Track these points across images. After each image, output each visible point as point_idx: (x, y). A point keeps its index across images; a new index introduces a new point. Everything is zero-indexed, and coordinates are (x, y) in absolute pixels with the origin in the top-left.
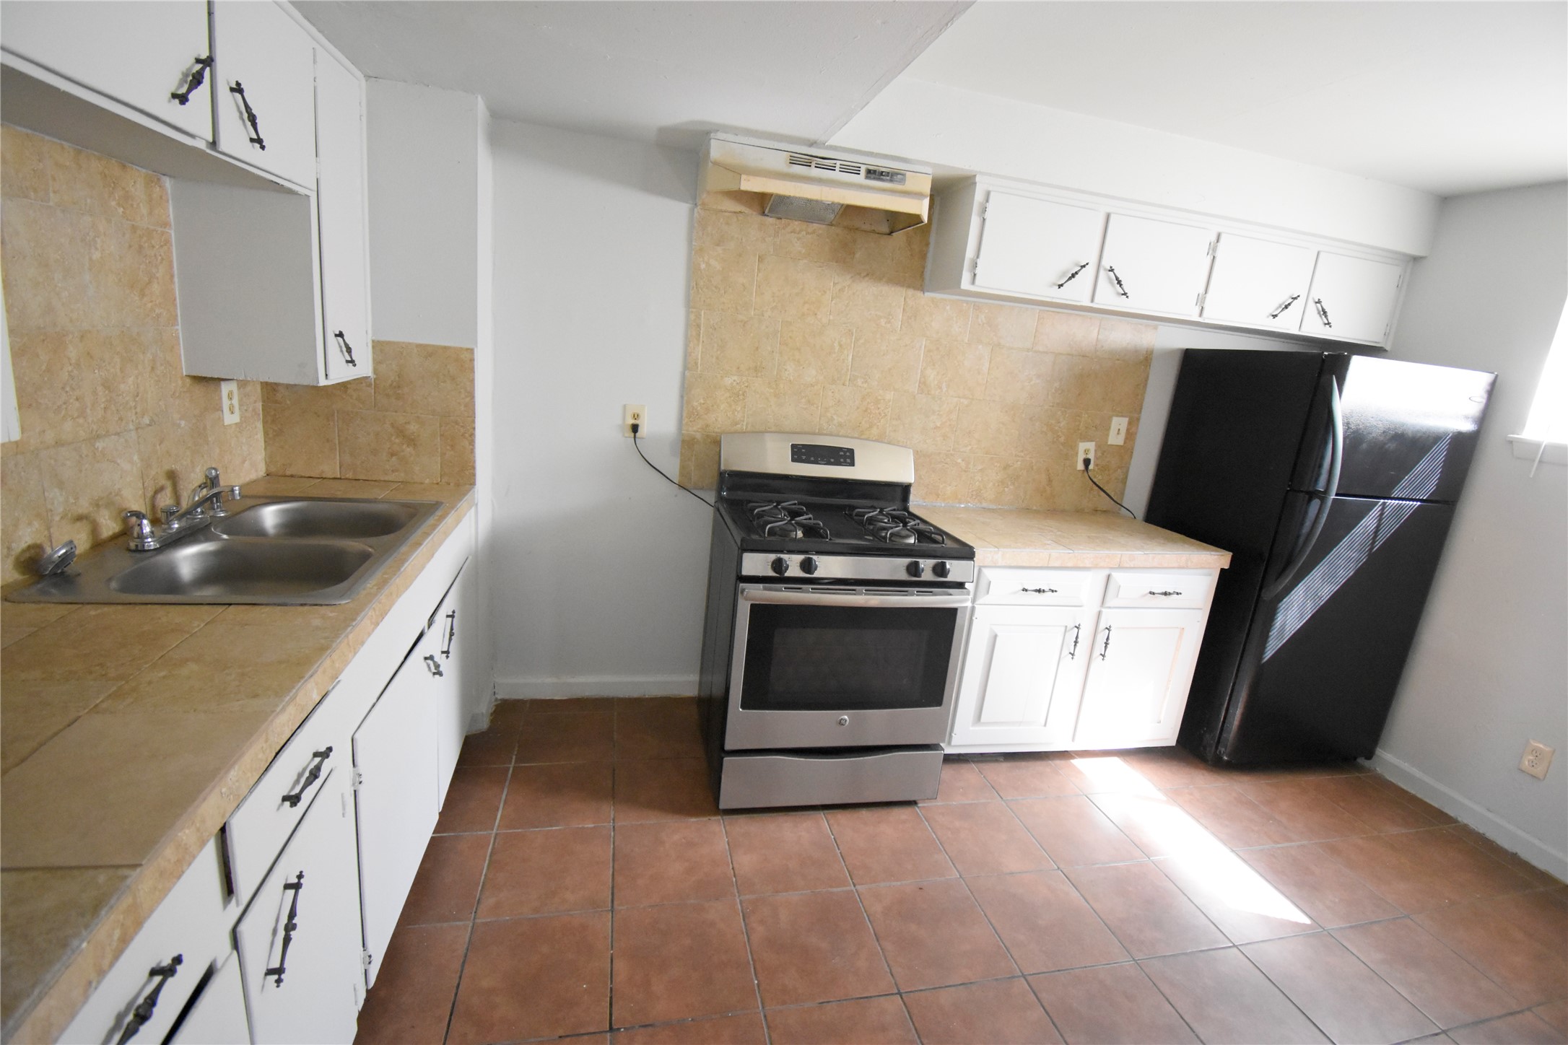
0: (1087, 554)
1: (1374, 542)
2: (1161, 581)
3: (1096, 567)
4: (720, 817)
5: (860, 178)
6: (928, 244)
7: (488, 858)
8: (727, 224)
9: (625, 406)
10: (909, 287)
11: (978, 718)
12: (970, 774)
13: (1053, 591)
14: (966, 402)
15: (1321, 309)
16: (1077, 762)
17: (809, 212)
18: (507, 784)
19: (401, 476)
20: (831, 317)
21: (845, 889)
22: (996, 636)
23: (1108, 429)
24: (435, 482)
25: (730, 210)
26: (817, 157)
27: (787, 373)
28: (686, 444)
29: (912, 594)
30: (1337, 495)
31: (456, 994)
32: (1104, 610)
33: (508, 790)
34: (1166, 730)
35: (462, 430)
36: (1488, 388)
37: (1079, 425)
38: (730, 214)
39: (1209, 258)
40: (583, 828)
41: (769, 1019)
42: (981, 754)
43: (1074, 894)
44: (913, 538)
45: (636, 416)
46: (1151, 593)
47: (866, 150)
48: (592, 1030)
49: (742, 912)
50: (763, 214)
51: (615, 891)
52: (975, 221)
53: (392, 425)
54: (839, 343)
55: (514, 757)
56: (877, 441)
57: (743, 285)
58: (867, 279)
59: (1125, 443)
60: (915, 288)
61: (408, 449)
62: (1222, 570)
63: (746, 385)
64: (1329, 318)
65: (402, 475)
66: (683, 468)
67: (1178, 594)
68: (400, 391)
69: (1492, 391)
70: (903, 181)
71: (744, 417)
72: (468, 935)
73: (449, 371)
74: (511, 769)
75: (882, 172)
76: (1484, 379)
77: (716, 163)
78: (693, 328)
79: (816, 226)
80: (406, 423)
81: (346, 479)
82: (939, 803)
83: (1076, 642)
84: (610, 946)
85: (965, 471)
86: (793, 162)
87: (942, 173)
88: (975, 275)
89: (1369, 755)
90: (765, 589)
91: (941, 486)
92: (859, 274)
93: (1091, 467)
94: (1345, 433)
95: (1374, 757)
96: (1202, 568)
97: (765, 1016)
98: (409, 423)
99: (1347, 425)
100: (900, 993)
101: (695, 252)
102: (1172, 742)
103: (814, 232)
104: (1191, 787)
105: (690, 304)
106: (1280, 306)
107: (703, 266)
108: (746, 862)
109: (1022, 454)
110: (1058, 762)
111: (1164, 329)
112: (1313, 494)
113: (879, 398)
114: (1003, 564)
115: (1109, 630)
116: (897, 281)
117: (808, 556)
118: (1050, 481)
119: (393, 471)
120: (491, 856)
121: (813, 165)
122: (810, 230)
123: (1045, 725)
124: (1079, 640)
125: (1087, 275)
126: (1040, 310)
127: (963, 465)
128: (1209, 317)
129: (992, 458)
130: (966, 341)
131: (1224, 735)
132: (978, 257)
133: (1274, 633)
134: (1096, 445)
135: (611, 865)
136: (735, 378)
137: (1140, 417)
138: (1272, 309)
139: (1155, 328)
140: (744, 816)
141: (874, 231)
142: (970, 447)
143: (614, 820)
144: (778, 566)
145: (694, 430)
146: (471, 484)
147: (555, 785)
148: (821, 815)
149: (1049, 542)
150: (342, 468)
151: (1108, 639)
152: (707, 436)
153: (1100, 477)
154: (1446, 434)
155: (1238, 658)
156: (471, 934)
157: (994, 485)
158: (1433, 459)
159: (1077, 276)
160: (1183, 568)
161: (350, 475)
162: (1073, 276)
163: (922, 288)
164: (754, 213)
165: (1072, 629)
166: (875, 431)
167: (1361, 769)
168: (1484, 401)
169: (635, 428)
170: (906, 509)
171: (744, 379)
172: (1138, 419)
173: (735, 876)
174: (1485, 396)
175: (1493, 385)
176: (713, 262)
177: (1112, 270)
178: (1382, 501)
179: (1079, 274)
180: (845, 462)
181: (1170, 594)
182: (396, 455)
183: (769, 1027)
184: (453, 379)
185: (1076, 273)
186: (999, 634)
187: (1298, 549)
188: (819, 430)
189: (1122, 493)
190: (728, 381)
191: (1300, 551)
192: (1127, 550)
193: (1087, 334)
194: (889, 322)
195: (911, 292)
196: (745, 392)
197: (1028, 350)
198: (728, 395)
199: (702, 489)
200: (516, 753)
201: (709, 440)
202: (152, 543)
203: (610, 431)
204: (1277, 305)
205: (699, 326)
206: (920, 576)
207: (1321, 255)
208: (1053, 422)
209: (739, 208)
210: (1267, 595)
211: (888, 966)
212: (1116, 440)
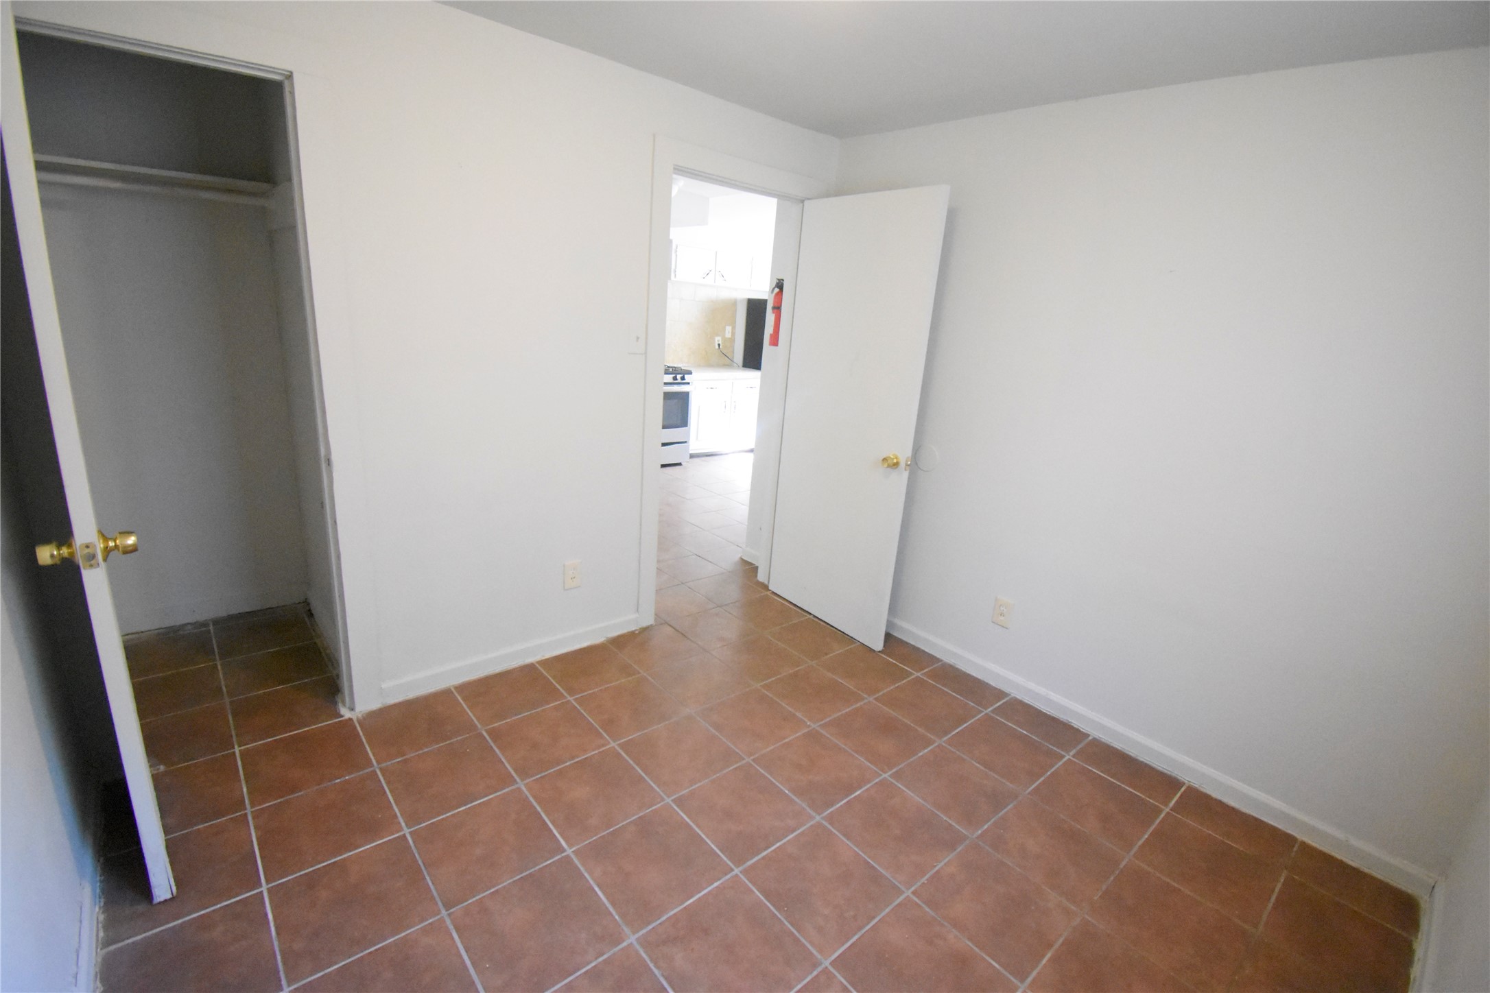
11: (696, 437)
22: (698, 401)
23: (725, 331)
29: (676, 387)
37: (714, 330)
42: (697, 452)
59: (732, 337)
83: (726, 407)
88: (675, 275)
93: (721, 347)
109: (695, 343)
111: (739, 294)
114: (698, 377)
118: (707, 353)
125: (712, 273)
128: (753, 287)
134: (721, 338)
137: (736, 326)
139: (736, 291)
153: (724, 351)
177: (720, 271)
179: (710, 274)
185: (708, 273)
189: (733, 356)
197: (692, 302)
206: (678, 381)
208: (705, 329)
212: (728, 335)
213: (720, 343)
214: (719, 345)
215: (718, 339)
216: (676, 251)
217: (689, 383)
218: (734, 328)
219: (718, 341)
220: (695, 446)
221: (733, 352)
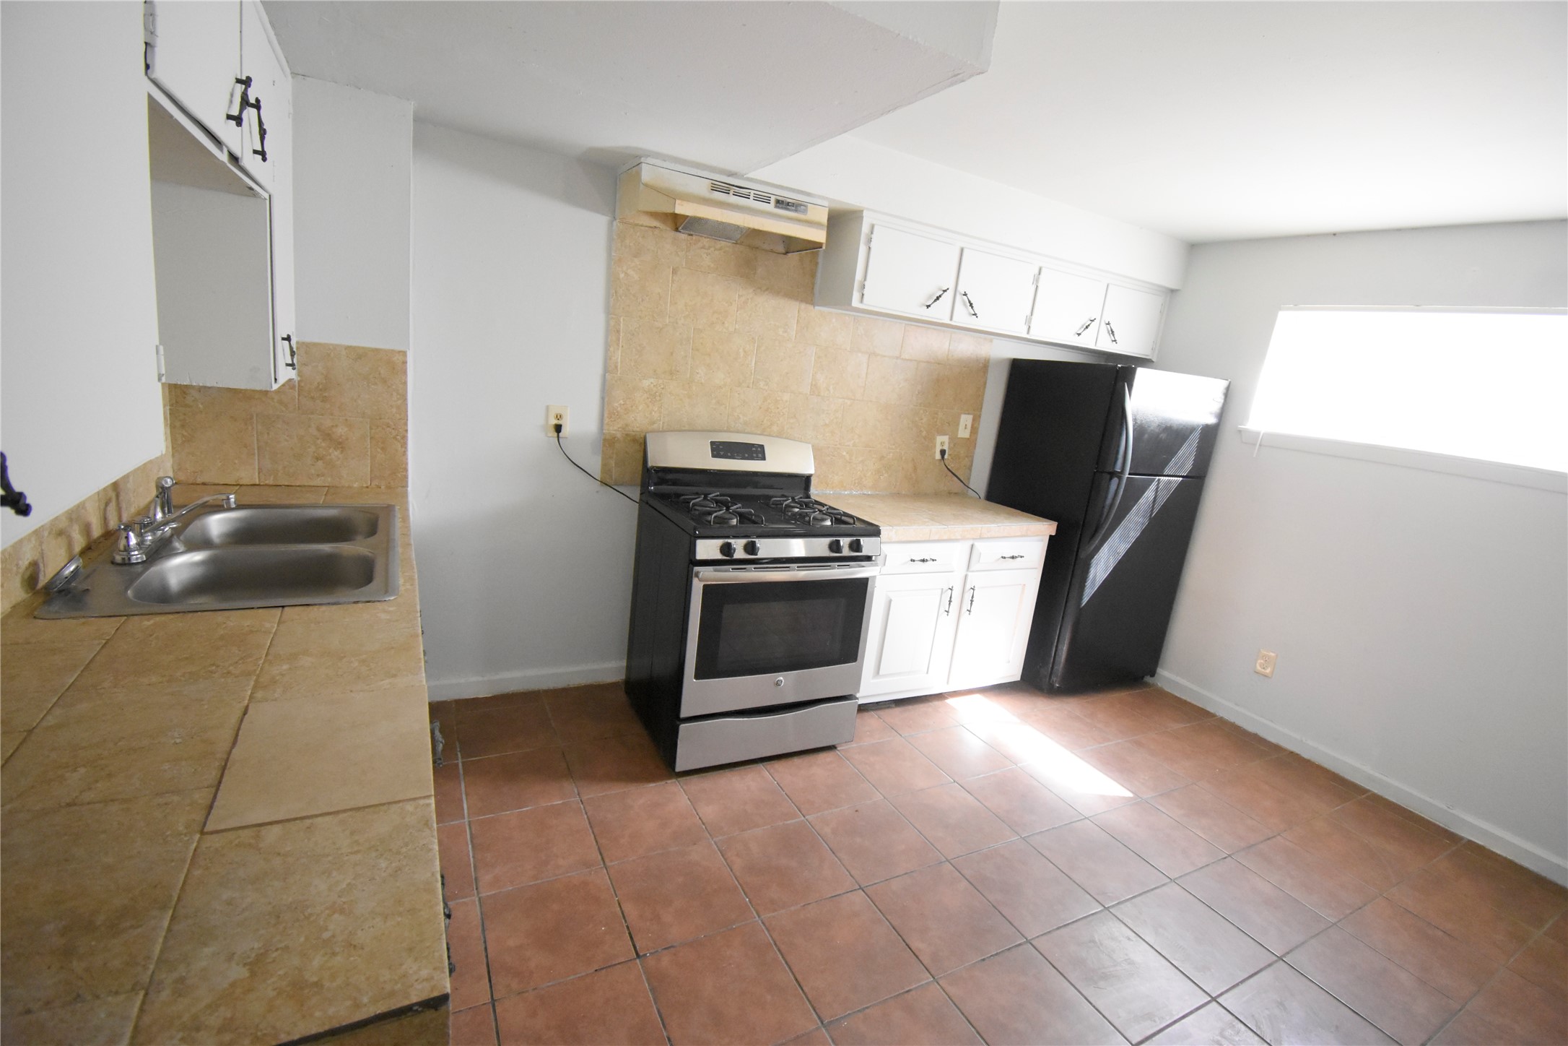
0: (958, 528)
1: (1152, 510)
2: (1009, 547)
3: (964, 539)
4: (674, 780)
5: (771, 207)
6: (817, 264)
7: (469, 842)
8: (643, 237)
9: (548, 407)
10: (802, 301)
11: (877, 672)
12: (871, 719)
13: (933, 560)
14: (849, 402)
15: (1110, 329)
16: (950, 701)
17: (720, 232)
18: (462, 777)
19: (329, 481)
20: (737, 326)
21: (797, 820)
22: (890, 601)
23: (958, 424)
24: (365, 485)
25: (645, 224)
26: (734, 186)
27: (699, 376)
28: (608, 443)
29: (834, 568)
30: (1129, 474)
31: (487, 956)
32: (969, 574)
33: (465, 783)
34: (1011, 667)
35: (394, 433)
36: (1225, 391)
37: (936, 421)
38: (647, 228)
39: (1034, 287)
40: (552, 806)
41: (767, 924)
42: (877, 703)
43: (970, 798)
44: (829, 520)
45: (559, 416)
46: (1002, 557)
47: (778, 184)
48: (623, 960)
49: (719, 850)
50: (677, 230)
51: (602, 851)
52: (862, 249)
53: (318, 429)
54: (744, 349)
55: (459, 754)
56: (777, 437)
57: (659, 294)
58: (766, 292)
59: (970, 436)
60: (807, 302)
61: (336, 453)
62: (1051, 536)
63: (662, 386)
64: (1115, 336)
65: (329, 479)
66: (604, 465)
67: (1021, 557)
68: (326, 394)
69: (1227, 393)
70: (805, 212)
71: (660, 416)
72: (478, 908)
73: (380, 374)
74: (460, 765)
75: (789, 203)
76: (1221, 385)
77: (646, 185)
78: (612, 333)
79: (723, 243)
80: (333, 426)
81: (266, 485)
82: (854, 745)
83: (950, 601)
84: (614, 895)
85: (850, 463)
86: (714, 188)
87: (835, 206)
88: (863, 295)
89: (1153, 674)
90: (715, 571)
91: (830, 476)
92: (760, 288)
93: (946, 457)
94: (1134, 426)
95: (1156, 675)
96: (1037, 535)
97: (763, 923)
98: (337, 426)
99: (1135, 420)
100: (861, 888)
101: (613, 262)
102: (1018, 678)
103: (720, 249)
104: (1035, 710)
105: (610, 311)
106: (1082, 327)
107: (622, 276)
108: (709, 811)
109: (894, 447)
110: (936, 703)
111: (997, 341)
112: (1113, 474)
113: (778, 398)
114: (897, 540)
115: (973, 589)
116: (790, 295)
117: (750, 540)
118: (915, 469)
119: (318, 475)
120: (472, 842)
121: (731, 192)
122: (718, 246)
123: (927, 673)
124: (952, 599)
125: (947, 297)
126: (906, 324)
127: (848, 457)
128: (1034, 335)
129: (870, 451)
130: (848, 349)
131: (1056, 668)
132: (865, 280)
133: (1088, 583)
134: (949, 438)
135: (591, 831)
136: (652, 380)
137: (980, 414)
138: (1077, 329)
139: (991, 341)
140: (696, 776)
141: (772, 251)
142: (852, 442)
143: (579, 794)
144: (727, 549)
145: (614, 429)
146: (403, 487)
147: (511, 773)
148: (761, 766)
149: (927, 520)
150: (261, 474)
151: (973, 597)
152: (627, 435)
153: (952, 465)
154: (1198, 426)
155: (1063, 608)
156: (481, 906)
157: (872, 473)
158: (1190, 445)
159: (940, 299)
160: (1025, 536)
161: (270, 481)
162: (938, 298)
163: (812, 303)
164: (668, 229)
165: (947, 590)
166: (775, 428)
167: (1147, 685)
168: (1222, 401)
169: (558, 428)
170: (808, 497)
171: (660, 381)
172: (980, 416)
173: (704, 824)
174: (1223, 397)
175: (1228, 389)
176: (631, 272)
177: (965, 295)
178: (1158, 478)
179: (942, 297)
180: (757, 457)
181: (1016, 557)
182: (321, 459)
183: (768, 931)
184: (384, 381)
185: (940, 296)
186: (893, 599)
187: (1104, 516)
188: (727, 427)
189: (969, 479)
190: (646, 383)
191: (1105, 520)
192: (985, 524)
193: (940, 345)
194: (786, 332)
195: (803, 306)
196: (661, 393)
197: (897, 358)
198: (645, 396)
199: (622, 485)
200: (458, 750)
201: (629, 439)
202: (139, 556)
203: (534, 432)
204: (1080, 326)
205: (618, 332)
206: (841, 552)
207: (1110, 286)
208: (917, 419)
209: (655, 223)
210: (1083, 555)
211: (847, 870)
212: (964, 433)
213: (946, 447)
214: (943, 452)
215: (942, 441)
216: (870, 240)
217: (868, 558)
218: (976, 419)
219: (942, 444)
220: (871, 688)
221: (970, 468)
